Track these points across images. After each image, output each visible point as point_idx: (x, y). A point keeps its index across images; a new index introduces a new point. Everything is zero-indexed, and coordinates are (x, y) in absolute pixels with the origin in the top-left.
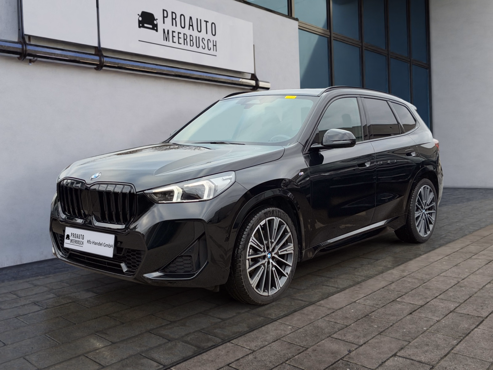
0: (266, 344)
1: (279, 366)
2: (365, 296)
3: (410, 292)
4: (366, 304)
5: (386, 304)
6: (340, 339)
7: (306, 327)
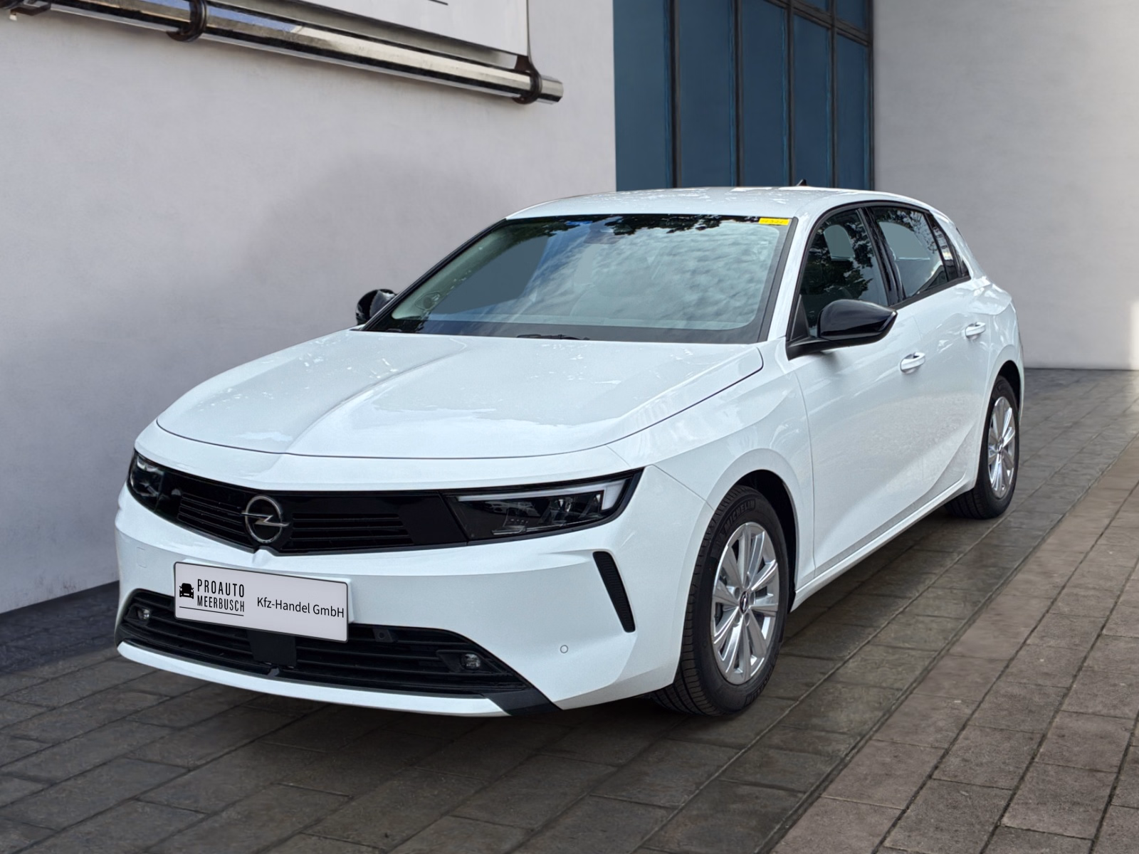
0: (954, 735)
1: (1031, 769)
2: (1032, 631)
3: (1112, 617)
4: (1050, 644)
5: (1092, 643)
6: (1086, 714)
7: (987, 698)
